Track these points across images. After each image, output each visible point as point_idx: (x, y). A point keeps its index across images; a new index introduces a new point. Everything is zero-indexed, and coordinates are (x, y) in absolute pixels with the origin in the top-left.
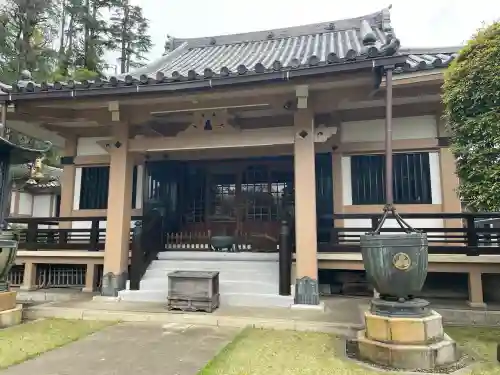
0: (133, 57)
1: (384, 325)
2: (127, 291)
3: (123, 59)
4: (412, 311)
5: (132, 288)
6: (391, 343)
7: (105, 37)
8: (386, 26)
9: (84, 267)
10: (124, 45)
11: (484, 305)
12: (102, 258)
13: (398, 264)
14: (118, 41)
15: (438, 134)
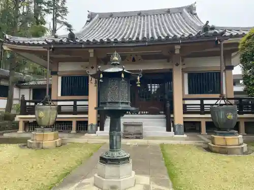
0: (59, 18)
1: (223, 140)
2: (98, 131)
3: (53, 19)
4: (233, 134)
5: (100, 130)
6: (226, 145)
7: (45, 7)
8: (194, 12)
9: (71, 122)
10: (54, 11)
11: (246, 134)
12: (87, 118)
13: (228, 117)
14: (51, 9)
15: (225, 64)
